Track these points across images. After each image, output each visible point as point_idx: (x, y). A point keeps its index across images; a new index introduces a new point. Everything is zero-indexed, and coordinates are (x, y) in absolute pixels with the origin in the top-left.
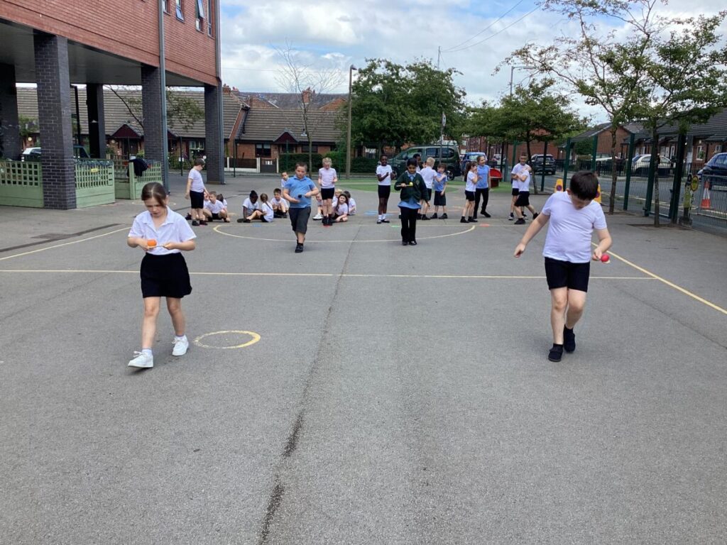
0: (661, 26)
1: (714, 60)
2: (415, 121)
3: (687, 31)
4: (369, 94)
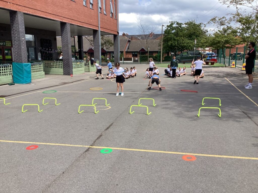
2: (187, 42)
4: (170, 33)
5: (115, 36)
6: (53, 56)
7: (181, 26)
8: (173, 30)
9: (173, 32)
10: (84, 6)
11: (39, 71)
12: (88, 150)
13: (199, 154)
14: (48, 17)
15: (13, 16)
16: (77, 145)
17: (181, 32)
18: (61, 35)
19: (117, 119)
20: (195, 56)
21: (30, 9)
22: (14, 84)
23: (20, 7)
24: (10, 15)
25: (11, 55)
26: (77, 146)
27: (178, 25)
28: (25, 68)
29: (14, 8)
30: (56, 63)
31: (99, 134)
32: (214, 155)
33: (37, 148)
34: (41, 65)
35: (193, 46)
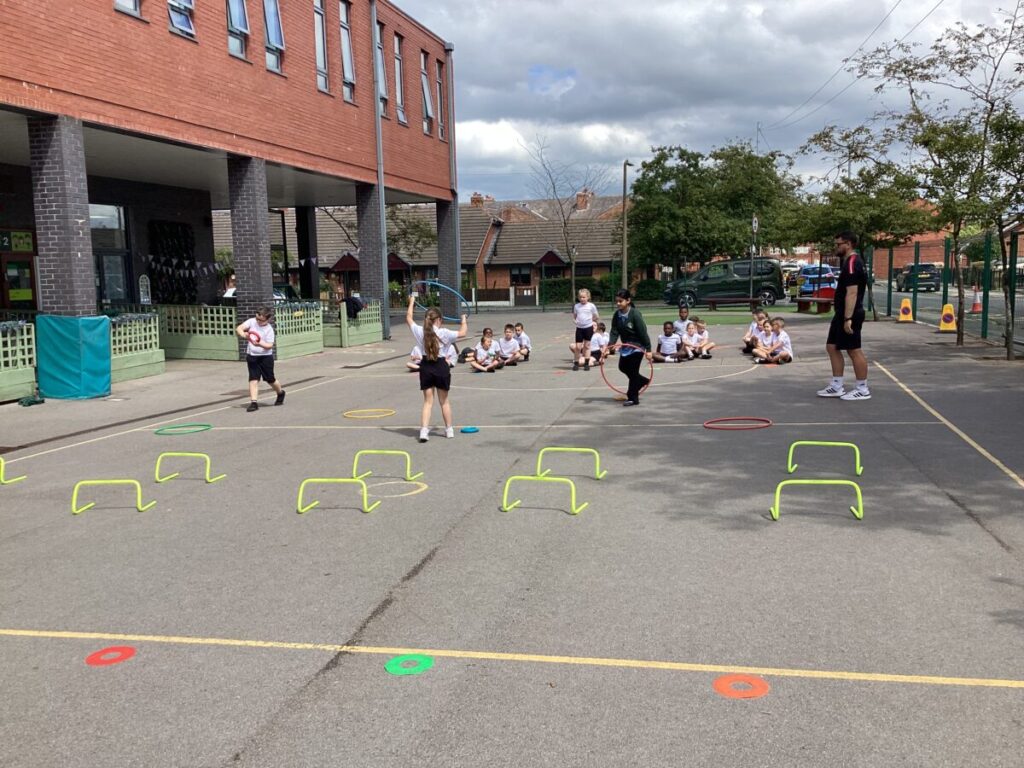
4: (657, 194)
5: (444, 207)
6: (198, 288)
8: (666, 179)
9: (668, 186)
10: (319, 91)
11: (141, 348)
12: (335, 662)
13: (778, 670)
14: (180, 138)
15: (42, 133)
16: (289, 642)
17: (699, 186)
18: (232, 203)
19: (453, 532)
20: (755, 278)
21: (109, 107)
22: (43, 402)
23: (69, 101)
24: (30, 131)
25: (32, 285)
26: (292, 645)
27: (684, 162)
28: (86, 335)
29: (43, 104)
30: (209, 315)
31: (379, 596)
32: (841, 671)
33: (132, 658)
34: (152, 325)
35: (745, 241)
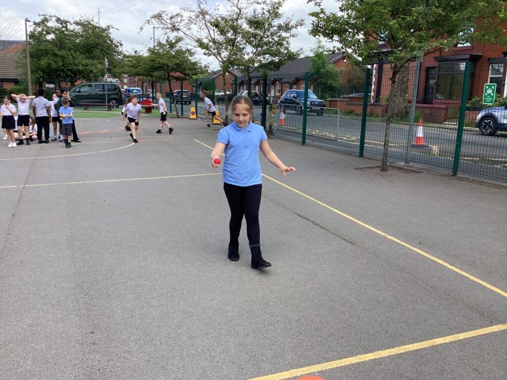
0: (247, 5)
1: (280, 30)
2: (84, 64)
3: (263, 9)
4: (44, 41)
7: (66, 27)
8: (48, 33)
20: (108, 93)
27: (59, 25)
